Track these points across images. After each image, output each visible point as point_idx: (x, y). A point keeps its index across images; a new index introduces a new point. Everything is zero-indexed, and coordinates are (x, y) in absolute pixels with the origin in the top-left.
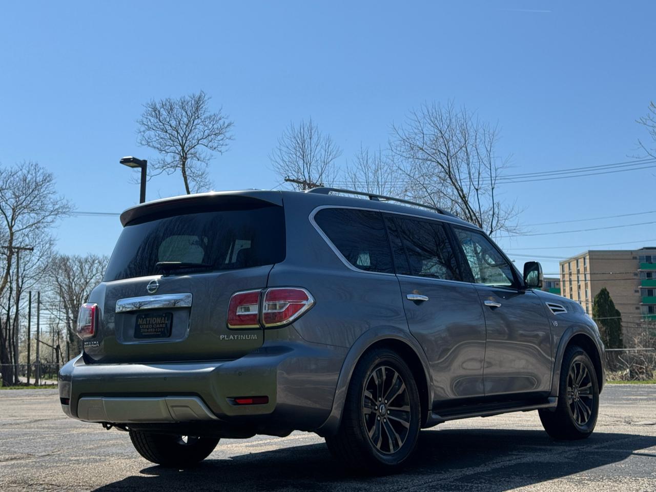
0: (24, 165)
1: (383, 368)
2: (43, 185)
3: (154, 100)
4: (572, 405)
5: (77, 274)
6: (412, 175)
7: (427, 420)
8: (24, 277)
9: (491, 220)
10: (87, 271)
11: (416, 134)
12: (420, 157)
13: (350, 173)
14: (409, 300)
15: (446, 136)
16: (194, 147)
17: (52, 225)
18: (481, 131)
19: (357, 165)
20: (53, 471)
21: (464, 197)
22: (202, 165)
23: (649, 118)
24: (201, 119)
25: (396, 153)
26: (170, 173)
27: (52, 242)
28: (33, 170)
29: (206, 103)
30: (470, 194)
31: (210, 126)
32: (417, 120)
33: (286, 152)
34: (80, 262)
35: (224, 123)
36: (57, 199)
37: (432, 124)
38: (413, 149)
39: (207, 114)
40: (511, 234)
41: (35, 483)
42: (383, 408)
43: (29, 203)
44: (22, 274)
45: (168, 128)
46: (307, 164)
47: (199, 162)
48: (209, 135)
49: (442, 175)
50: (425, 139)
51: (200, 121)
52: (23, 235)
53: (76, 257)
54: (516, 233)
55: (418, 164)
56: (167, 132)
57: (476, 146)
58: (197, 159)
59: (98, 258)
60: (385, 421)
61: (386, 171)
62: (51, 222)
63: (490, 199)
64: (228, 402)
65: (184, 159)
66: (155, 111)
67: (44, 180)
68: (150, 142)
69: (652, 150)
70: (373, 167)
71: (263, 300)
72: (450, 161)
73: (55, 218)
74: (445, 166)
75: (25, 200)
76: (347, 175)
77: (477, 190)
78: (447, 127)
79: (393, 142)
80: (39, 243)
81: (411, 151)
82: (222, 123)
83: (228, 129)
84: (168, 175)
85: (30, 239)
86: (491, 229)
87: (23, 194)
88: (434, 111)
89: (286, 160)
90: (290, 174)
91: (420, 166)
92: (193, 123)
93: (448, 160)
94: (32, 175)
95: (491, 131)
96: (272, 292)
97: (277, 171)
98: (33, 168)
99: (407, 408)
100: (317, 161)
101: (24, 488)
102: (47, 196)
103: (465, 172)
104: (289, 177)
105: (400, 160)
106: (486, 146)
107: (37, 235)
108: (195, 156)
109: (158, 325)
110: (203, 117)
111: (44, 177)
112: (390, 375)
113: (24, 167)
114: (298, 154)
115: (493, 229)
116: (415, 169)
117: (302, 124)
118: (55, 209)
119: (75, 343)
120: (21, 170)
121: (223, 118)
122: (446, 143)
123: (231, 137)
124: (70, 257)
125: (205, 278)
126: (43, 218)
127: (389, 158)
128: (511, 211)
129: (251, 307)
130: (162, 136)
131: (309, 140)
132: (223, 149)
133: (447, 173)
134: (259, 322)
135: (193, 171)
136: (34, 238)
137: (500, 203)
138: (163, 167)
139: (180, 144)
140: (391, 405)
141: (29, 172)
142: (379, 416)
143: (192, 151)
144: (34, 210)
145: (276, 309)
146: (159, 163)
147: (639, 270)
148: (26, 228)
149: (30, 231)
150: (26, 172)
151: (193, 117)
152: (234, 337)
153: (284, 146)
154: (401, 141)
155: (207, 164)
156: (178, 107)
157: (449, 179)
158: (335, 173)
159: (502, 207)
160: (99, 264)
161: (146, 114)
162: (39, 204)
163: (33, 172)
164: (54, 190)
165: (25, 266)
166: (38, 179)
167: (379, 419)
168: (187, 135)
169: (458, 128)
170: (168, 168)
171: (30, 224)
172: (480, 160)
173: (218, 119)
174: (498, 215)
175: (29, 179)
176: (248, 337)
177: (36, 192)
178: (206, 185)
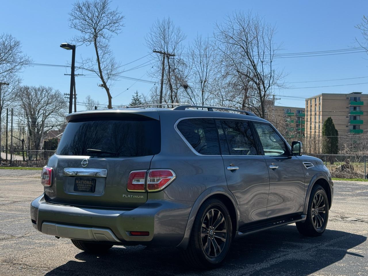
0: (3, 36)
1: (213, 210)
2: (15, 47)
3: (78, 2)
4: (314, 218)
5: (33, 97)
6: (226, 52)
7: (236, 236)
8: (4, 100)
9: (269, 80)
10: (39, 95)
11: (229, 29)
12: (231, 42)
13: (191, 50)
14: (228, 170)
15: (246, 31)
16: (101, 30)
17: (20, 71)
18: (266, 28)
19: (195, 45)
20: (26, 253)
21: (255, 66)
22: (106, 41)
23: (362, 25)
24: (106, 14)
25: (217, 40)
26: (87, 45)
27: (19, 81)
28: (9, 39)
29: (109, 4)
30: (258, 64)
31: (111, 18)
32: (230, 21)
33: (154, 36)
34: (35, 90)
35: (119, 16)
36: (22, 56)
37: (239, 24)
38: (227, 38)
39: (109, 11)
40: (280, 88)
41: (17, 263)
42: (211, 231)
43: (6, 58)
44: (3, 99)
45: (87, 18)
46: (166, 43)
47: (105, 39)
48: (110, 23)
49: (243, 53)
50: (234, 32)
51: (105, 15)
52: (3, 77)
53: (33, 87)
54: (283, 87)
55: (230, 46)
56: (86, 21)
57: (263, 36)
58: (103, 38)
59: (46, 88)
60: (212, 238)
61: (211, 49)
62: (19, 69)
63: (269, 68)
64: (127, 234)
65: (96, 37)
66: (79, 8)
67: (15, 45)
68: (76, 26)
69: (362, 43)
70: (204, 47)
71: (147, 176)
72: (248, 45)
73: (21, 67)
74: (245, 48)
75: (4, 56)
76: (189, 50)
77: (262, 62)
78: (247, 26)
79: (216, 33)
80: (12, 82)
81: (226, 39)
82: (118, 17)
83: (121, 20)
84: (87, 46)
85: (7, 79)
86: (269, 85)
87: (3, 52)
88: (240, 16)
89: (154, 41)
90: (156, 49)
91: (231, 48)
92: (101, 16)
93: (247, 45)
94: (8, 41)
95: (272, 28)
96: (153, 172)
97: (149, 47)
98: (8, 38)
99: (225, 231)
100: (172, 42)
101: (11, 266)
102: (17, 54)
103: (256, 51)
104: (155, 50)
105: (219, 44)
106: (269, 37)
107: (11, 77)
108: (102, 35)
109: (87, 185)
110: (107, 13)
111: (15, 43)
112: (216, 213)
113: (4, 37)
114: (161, 37)
115: (270, 84)
116: (228, 49)
117: (164, 20)
118: (21, 61)
119: (33, 136)
120: (2, 38)
121: (119, 13)
122: (246, 35)
123: (123, 25)
124: (30, 87)
125: (114, 161)
126: (15, 67)
127: (213, 42)
128: (281, 75)
129: (141, 180)
130: (83, 23)
131: (168, 29)
132: (118, 31)
133: (246, 52)
134: (145, 189)
135: (101, 44)
136: (9, 78)
137: (275, 70)
138: (83, 41)
139: (93, 28)
140: (216, 230)
141: (6, 40)
142: (209, 236)
143: (100, 32)
144: (9, 62)
145: (154, 181)
146: (81, 38)
147: (349, 105)
148: (5, 72)
149: (7, 74)
150: (5, 40)
151: (101, 12)
152: (131, 196)
153: (153, 32)
154: (220, 32)
155: (109, 40)
156: (93, 6)
157: (247, 56)
158: (182, 49)
159: (276, 72)
160: (46, 92)
161: (74, 9)
162: (12, 58)
163: (9, 40)
164: (20, 51)
165: (4, 94)
166: (11, 44)
167: (209, 238)
168: (97, 23)
169: (253, 26)
170: (86, 41)
171: (7, 70)
172: (265, 45)
173: (115, 14)
174: (273, 77)
175: (6, 44)
176: (138, 197)
177: (10, 52)
178: (108, 52)
